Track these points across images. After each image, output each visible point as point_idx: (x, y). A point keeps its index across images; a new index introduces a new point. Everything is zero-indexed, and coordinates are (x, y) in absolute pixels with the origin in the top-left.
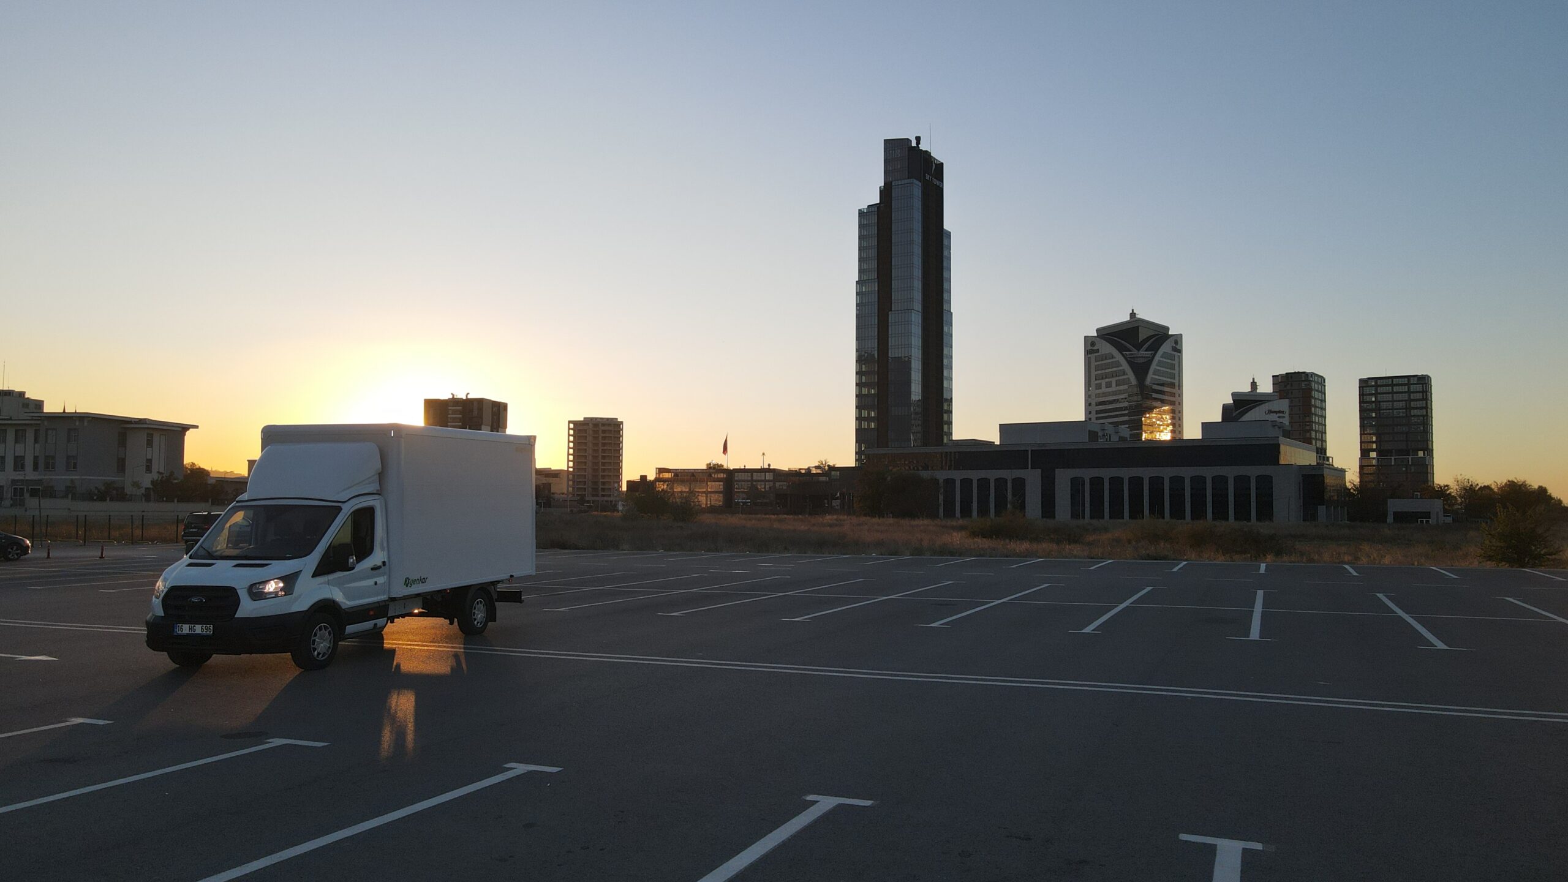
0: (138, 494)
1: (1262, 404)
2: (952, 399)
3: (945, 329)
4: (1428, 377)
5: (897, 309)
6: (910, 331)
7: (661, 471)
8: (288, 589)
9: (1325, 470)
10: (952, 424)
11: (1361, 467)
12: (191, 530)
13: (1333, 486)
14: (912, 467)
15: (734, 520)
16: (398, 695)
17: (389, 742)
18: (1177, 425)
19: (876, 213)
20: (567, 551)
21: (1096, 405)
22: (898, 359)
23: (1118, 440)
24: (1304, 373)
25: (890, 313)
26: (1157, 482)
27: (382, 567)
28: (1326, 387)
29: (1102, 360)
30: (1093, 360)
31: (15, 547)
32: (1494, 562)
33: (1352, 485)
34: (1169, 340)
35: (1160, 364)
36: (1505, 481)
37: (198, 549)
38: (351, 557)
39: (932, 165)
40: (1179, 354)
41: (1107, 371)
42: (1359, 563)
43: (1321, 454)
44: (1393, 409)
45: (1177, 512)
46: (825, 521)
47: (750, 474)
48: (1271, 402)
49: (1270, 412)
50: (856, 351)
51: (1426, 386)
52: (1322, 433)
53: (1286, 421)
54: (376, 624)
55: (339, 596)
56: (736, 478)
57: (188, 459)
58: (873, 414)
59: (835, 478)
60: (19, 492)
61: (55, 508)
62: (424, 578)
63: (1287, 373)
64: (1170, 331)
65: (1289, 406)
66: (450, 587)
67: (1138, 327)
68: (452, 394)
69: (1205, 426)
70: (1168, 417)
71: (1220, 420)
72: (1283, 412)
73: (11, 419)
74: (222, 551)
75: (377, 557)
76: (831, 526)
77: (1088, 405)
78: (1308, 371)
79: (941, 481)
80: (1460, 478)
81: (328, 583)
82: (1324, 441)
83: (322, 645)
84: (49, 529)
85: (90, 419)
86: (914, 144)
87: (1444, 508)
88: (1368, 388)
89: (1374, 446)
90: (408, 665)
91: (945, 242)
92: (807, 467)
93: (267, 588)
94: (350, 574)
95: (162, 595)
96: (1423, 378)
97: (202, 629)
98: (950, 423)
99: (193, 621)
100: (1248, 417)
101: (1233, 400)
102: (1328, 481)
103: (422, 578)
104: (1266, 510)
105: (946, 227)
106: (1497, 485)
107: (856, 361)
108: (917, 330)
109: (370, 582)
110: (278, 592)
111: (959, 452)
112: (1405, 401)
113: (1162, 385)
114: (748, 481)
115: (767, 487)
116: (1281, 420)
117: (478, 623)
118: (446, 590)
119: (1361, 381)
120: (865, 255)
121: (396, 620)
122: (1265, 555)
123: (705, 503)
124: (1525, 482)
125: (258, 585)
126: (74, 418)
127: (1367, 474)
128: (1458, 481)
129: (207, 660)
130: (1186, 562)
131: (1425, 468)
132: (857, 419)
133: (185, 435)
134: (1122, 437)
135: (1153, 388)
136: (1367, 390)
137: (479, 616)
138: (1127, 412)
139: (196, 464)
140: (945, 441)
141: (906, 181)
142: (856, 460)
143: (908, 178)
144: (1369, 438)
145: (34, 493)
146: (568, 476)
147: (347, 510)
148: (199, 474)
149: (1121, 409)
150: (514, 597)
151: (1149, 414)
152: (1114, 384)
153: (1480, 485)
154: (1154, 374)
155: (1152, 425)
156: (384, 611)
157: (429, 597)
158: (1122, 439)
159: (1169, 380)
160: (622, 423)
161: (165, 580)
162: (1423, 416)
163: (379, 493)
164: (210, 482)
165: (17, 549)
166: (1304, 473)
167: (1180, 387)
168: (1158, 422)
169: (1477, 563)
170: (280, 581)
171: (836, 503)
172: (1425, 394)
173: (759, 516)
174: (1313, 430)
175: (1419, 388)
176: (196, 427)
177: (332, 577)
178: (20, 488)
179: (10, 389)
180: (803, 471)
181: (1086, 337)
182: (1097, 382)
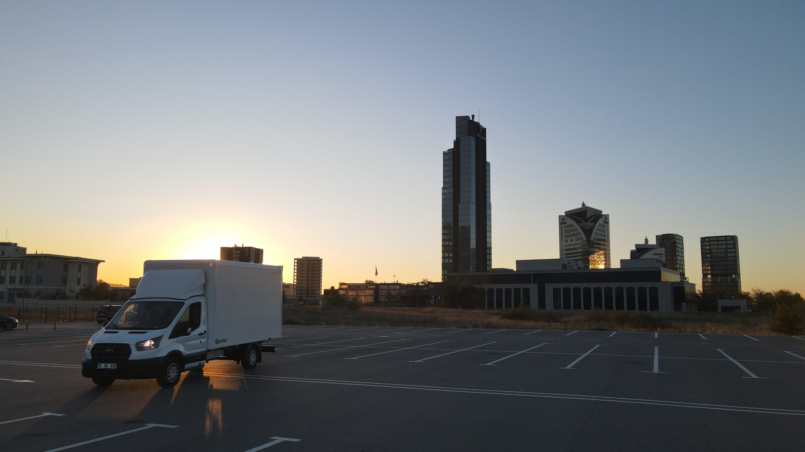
0: (73, 296)
1: (651, 250)
2: (491, 247)
3: (488, 212)
4: (736, 236)
5: (463, 202)
6: (469, 213)
7: (342, 284)
8: (156, 345)
9: (685, 284)
10: (491, 260)
11: (703, 283)
12: (101, 314)
13: (689, 293)
14: (471, 283)
15: (379, 310)
16: (213, 400)
17: (210, 425)
18: (607, 261)
19: (452, 153)
20: (294, 326)
21: (566, 251)
22: (464, 227)
23: (577, 269)
24: (672, 234)
25: (459, 203)
26: (597, 291)
27: (204, 334)
28: (684, 242)
29: (568, 228)
30: (563, 227)
31: (10, 323)
32: (777, 333)
33: (699, 292)
34: (602, 217)
35: (598, 229)
36: (778, 290)
37: (110, 324)
38: (188, 328)
39: (480, 130)
40: (607, 225)
41: (571, 233)
42: (705, 333)
43: (682, 276)
44: (719, 253)
45: (609, 306)
46: (427, 310)
47: (387, 286)
48: (655, 249)
49: (655, 254)
50: (442, 223)
51: (735, 241)
52: (682, 265)
53: (664, 259)
54: (200, 364)
55: (181, 348)
56: (380, 288)
57: (98, 278)
58: (451, 255)
59: (432, 288)
60: (12, 294)
61: (31, 303)
62: (225, 340)
63: (663, 235)
64: (603, 212)
65: (665, 251)
66: (239, 344)
67: (586, 211)
68: (235, 245)
69: (622, 261)
70: (602, 257)
71: (630, 259)
72: (662, 254)
73: (9, 257)
74: (122, 325)
75: (202, 328)
76: (430, 313)
77: (561, 250)
78: (674, 233)
79: (486, 290)
80: (755, 289)
81: (177, 342)
82: (683, 269)
83: (173, 374)
84: (27, 314)
85: (50, 257)
86: (471, 119)
87: (747, 304)
88: (705, 242)
89: (710, 272)
90: (217, 385)
91: (487, 168)
92: (417, 283)
93: (145, 344)
94: (188, 337)
95: (91, 349)
96: (733, 237)
97: (111, 366)
98: (490, 260)
99: (106, 362)
100: (644, 257)
101: (636, 248)
102: (686, 290)
103: (224, 339)
104: (655, 305)
105: (487, 160)
106: (774, 292)
107: (442, 228)
108: (473, 212)
109: (198, 341)
110: (151, 347)
111: (495, 275)
112: (725, 249)
113: (599, 240)
114: (386, 289)
115: (396, 292)
116: (661, 258)
117: (252, 363)
118: (236, 346)
119: (702, 239)
120: (446, 174)
121: (209, 361)
122: (656, 328)
123: (364, 301)
124: (788, 291)
125: (141, 343)
126: (42, 257)
127: (707, 286)
128: (754, 290)
129: (112, 383)
130: (616, 332)
131: (736, 283)
132: (442, 257)
133: (98, 265)
134: (579, 267)
135: (595, 242)
136: (705, 243)
137: (253, 359)
138: (581, 254)
139: (103, 280)
140: (488, 269)
141: (467, 138)
142: (442, 279)
143: (468, 136)
144: (707, 268)
145: (20, 295)
146: (294, 287)
147: (187, 304)
148: (104, 285)
149: (578, 253)
150: (271, 349)
151: (593, 255)
152: (574, 240)
153: (765, 292)
154: (595, 235)
155: (594, 261)
156: (204, 356)
157: (227, 349)
158: (579, 268)
159: (603, 238)
160: (322, 259)
161: (93, 340)
162: (734, 257)
163: (203, 295)
164: (110, 290)
165: (11, 325)
166: (674, 286)
167: (608, 241)
168: (598, 259)
169: (767, 333)
170: (152, 341)
171: (432, 301)
172: (735, 245)
173: (392, 308)
174: (677, 264)
175: (731, 242)
176: (104, 261)
177: (179, 339)
178: (12, 293)
179: (10, 242)
180: (415, 285)
181: (560, 216)
182: (566, 239)
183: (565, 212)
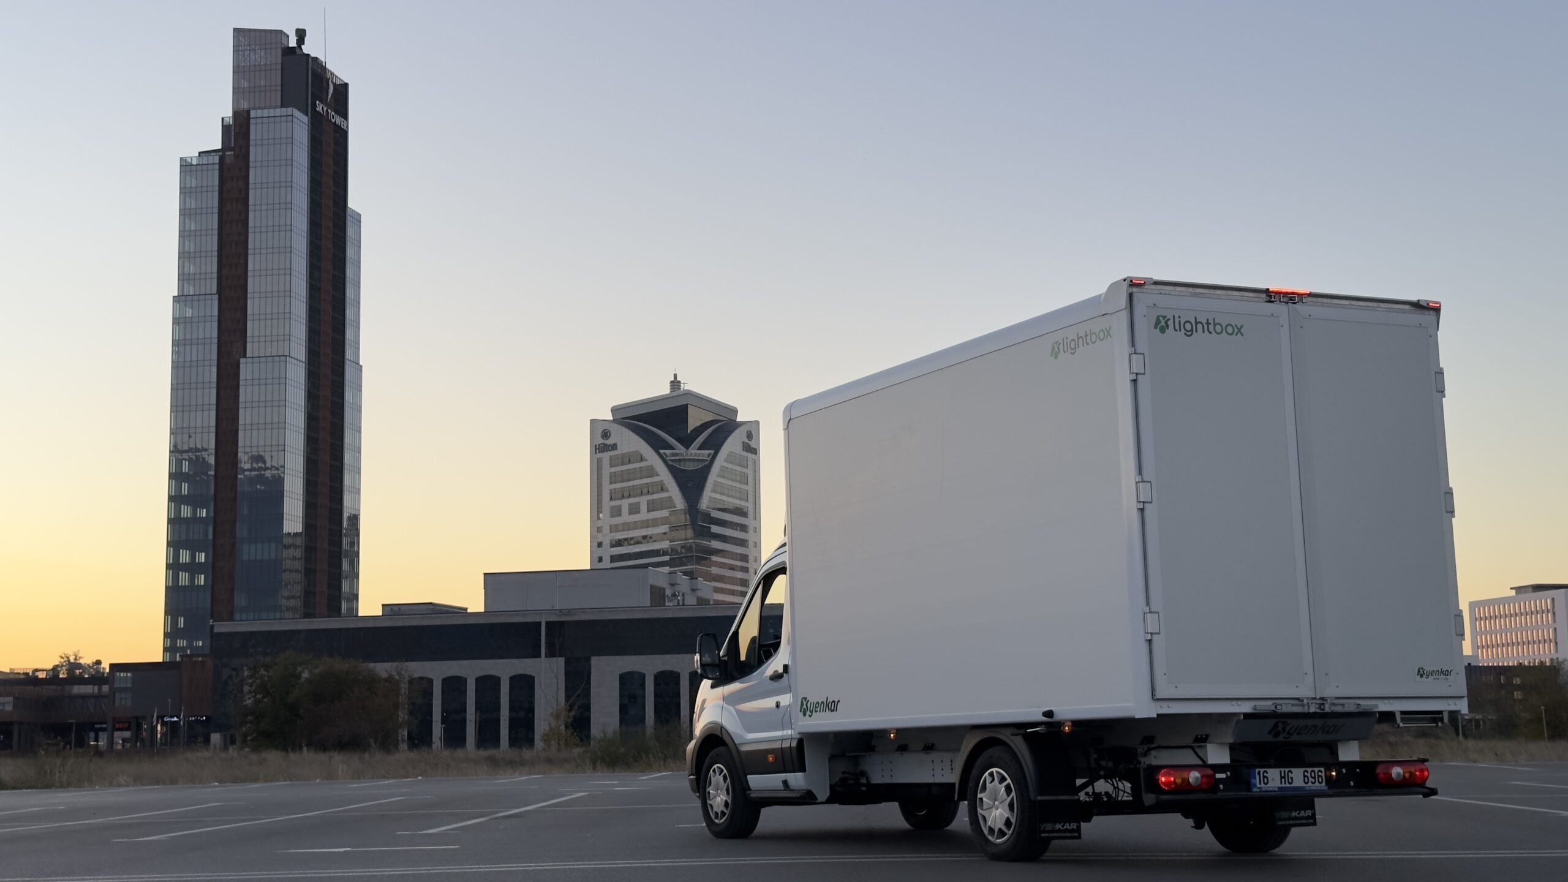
3: (349, 396)
5: (256, 355)
6: (281, 398)
19: (217, 167)
21: (612, 546)
23: (695, 603)
25: (242, 360)
27: (786, 674)
29: (623, 464)
30: (606, 463)
34: (737, 431)
35: (723, 473)
39: (328, 87)
40: (753, 456)
41: (631, 483)
50: (171, 434)
58: (201, 558)
59: (119, 685)
64: (739, 415)
67: (685, 407)
75: (783, 655)
86: (292, 42)
91: (350, 232)
92: (50, 667)
105: (351, 204)
107: (170, 452)
108: (294, 396)
109: (772, 702)
111: (379, 629)
113: (728, 510)
132: (168, 567)
135: (713, 515)
138: (666, 558)
141: (277, 112)
142: (165, 650)
143: (282, 106)
152: (644, 507)
154: (714, 491)
159: (738, 502)
167: (756, 514)
177: (730, 688)
181: (593, 422)
182: (614, 503)
183: (612, 410)
